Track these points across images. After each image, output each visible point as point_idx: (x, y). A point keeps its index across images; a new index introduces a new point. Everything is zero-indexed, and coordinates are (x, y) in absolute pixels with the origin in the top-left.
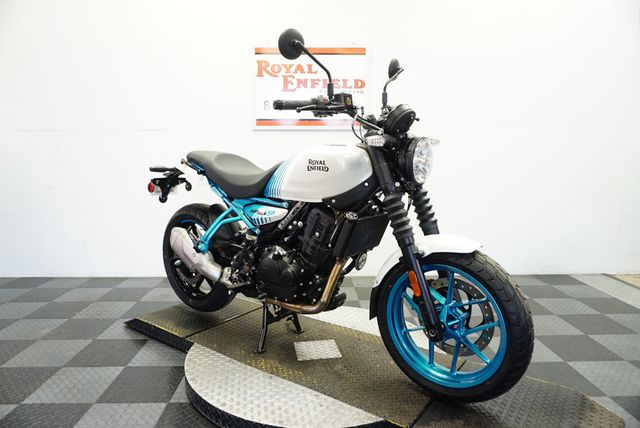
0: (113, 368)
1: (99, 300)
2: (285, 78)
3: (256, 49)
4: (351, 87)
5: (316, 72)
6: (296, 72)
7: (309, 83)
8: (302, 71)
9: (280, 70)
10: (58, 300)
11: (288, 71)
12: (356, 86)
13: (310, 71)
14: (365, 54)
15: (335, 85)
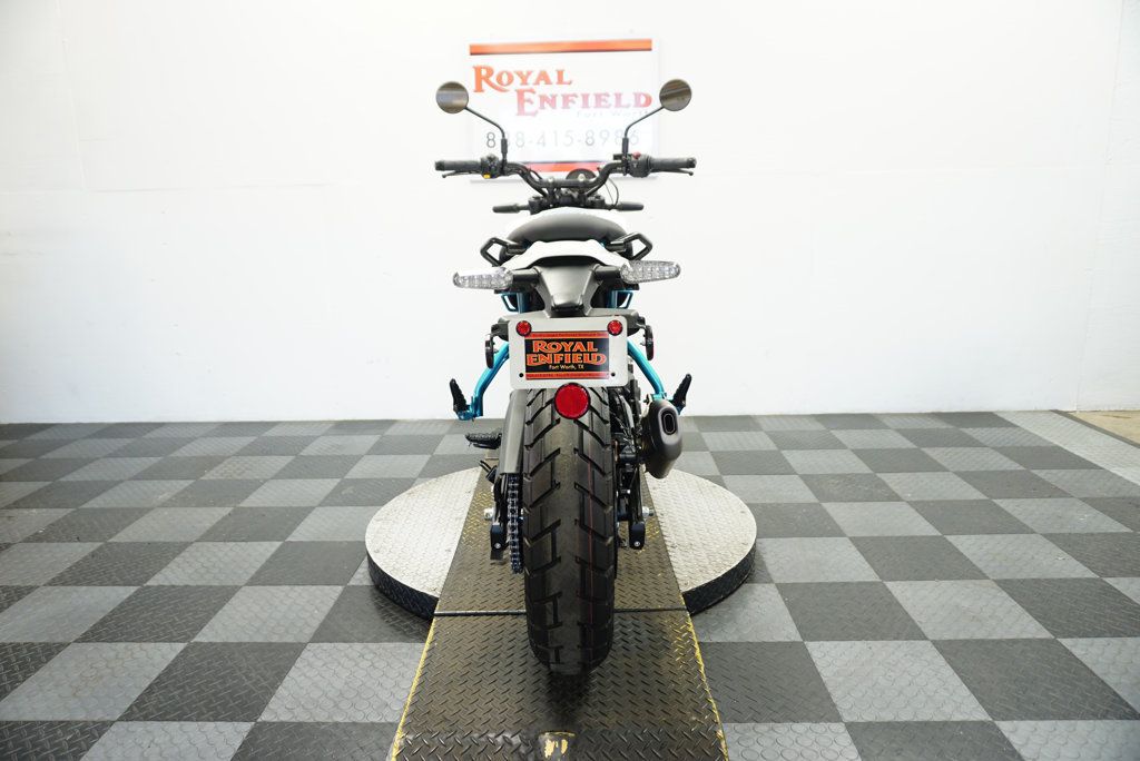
0: (266, 544)
1: (238, 454)
2: (520, 93)
3: (472, 47)
4: (628, 106)
5: (570, 83)
6: (537, 83)
7: (559, 101)
8: (548, 82)
9: (511, 80)
10: (177, 454)
11: (524, 82)
13: (560, 81)
14: (650, 50)
15: (603, 103)
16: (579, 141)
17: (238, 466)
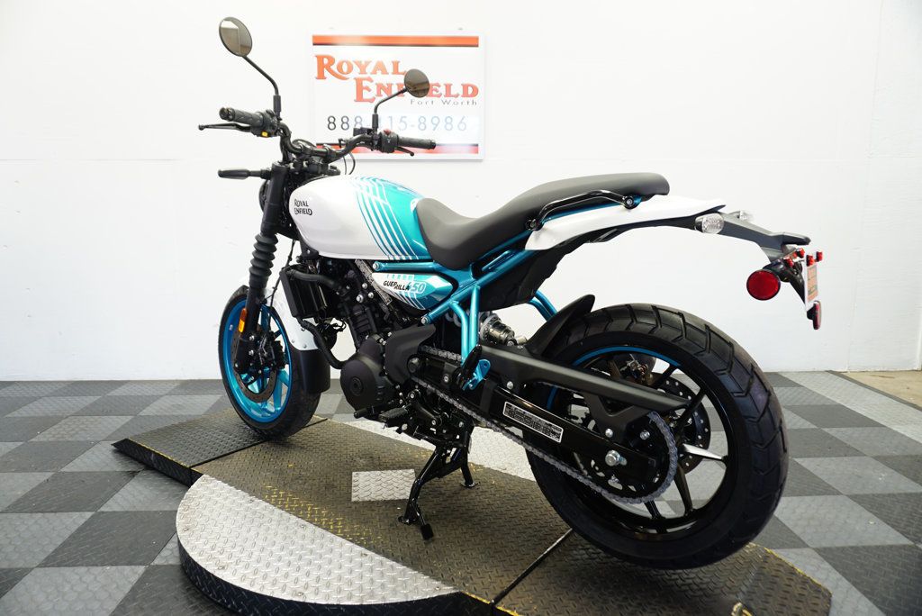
1: (77, 414)
2: (359, 82)
3: (315, 37)
4: (457, 96)
7: (395, 89)
8: (385, 72)
9: (350, 69)
11: (363, 71)
12: (465, 94)
13: (396, 71)
14: (477, 46)
15: (434, 93)
16: (413, 126)
17: (73, 426)
